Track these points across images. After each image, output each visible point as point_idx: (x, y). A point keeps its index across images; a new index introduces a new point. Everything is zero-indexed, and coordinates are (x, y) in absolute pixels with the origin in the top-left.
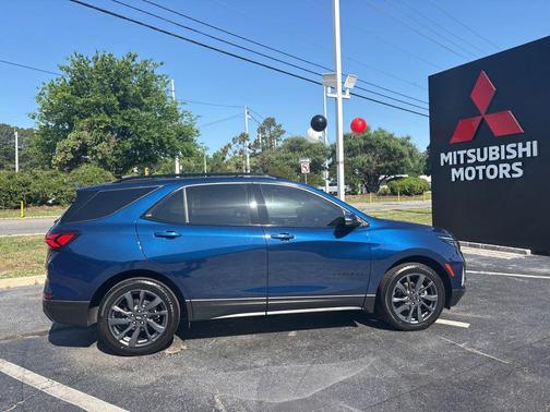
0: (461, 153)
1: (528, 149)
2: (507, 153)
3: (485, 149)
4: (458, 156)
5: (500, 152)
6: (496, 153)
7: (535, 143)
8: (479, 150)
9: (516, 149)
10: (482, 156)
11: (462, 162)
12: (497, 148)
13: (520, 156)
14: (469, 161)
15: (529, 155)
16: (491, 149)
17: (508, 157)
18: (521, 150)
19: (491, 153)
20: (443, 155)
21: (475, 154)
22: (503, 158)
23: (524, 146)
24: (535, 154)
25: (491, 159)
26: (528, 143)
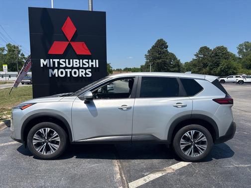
0: (56, 61)
1: (94, 63)
2: (83, 64)
3: (71, 60)
4: (54, 62)
5: (79, 63)
6: (77, 63)
7: (97, 61)
8: (67, 60)
9: (88, 62)
10: (69, 64)
11: (56, 66)
12: (78, 61)
13: (90, 66)
14: (61, 66)
15: (94, 66)
16: (74, 60)
17: (84, 66)
18: (91, 63)
19: (75, 63)
21: (65, 62)
22: (81, 66)
23: (92, 62)
24: (97, 66)
25: (75, 66)
26: (94, 61)
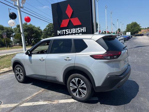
0: (64, 30)
1: (83, 30)
2: (77, 31)
3: (71, 29)
4: (63, 32)
6: (74, 31)
7: (85, 28)
9: (80, 29)
10: (70, 32)
11: (64, 33)
12: (74, 29)
13: (81, 32)
14: (67, 33)
15: (83, 31)
17: (78, 32)
18: (81, 30)
20: (58, 31)
21: (68, 31)
22: (76, 32)
24: (85, 31)
25: (73, 33)
26: (83, 28)
